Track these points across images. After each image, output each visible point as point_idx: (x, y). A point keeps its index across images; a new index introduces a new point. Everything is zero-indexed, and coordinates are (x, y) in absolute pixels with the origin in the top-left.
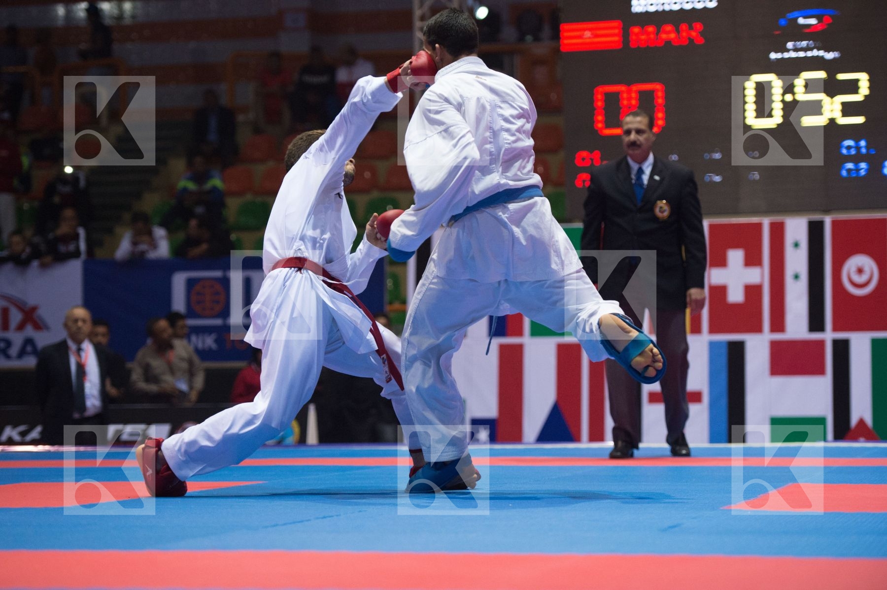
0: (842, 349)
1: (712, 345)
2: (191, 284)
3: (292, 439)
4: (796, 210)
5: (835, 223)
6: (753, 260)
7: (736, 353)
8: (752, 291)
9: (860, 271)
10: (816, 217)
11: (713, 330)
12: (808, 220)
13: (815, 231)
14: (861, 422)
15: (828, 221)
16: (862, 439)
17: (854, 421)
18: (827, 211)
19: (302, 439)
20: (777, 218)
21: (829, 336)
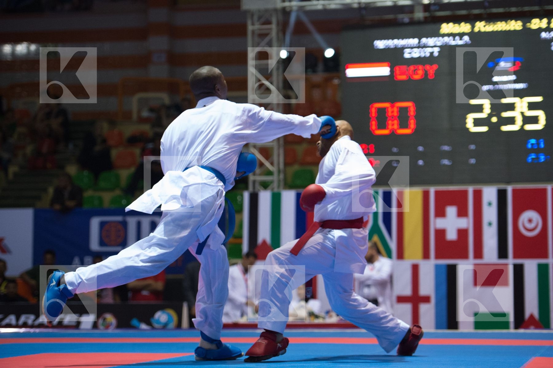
0: (519, 271)
1: (437, 267)
2: (102, 225)
3: (172, 325)
4: (489, 182)
5: (514, 191)
6: (462, 213)
7: (452, 271)
8: (462, 233)
9: (530, 221)
10: (502, 186)
11: (437, 257)
12: (497, 189)
13: (502, 195)
14: (532, 316)
15: (510, 189)
16: (532, 327)
17: (527, 315)
18: (508, 182)
19: (179, 326)
20: (478, 187)
21: (511, 262)
